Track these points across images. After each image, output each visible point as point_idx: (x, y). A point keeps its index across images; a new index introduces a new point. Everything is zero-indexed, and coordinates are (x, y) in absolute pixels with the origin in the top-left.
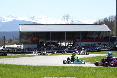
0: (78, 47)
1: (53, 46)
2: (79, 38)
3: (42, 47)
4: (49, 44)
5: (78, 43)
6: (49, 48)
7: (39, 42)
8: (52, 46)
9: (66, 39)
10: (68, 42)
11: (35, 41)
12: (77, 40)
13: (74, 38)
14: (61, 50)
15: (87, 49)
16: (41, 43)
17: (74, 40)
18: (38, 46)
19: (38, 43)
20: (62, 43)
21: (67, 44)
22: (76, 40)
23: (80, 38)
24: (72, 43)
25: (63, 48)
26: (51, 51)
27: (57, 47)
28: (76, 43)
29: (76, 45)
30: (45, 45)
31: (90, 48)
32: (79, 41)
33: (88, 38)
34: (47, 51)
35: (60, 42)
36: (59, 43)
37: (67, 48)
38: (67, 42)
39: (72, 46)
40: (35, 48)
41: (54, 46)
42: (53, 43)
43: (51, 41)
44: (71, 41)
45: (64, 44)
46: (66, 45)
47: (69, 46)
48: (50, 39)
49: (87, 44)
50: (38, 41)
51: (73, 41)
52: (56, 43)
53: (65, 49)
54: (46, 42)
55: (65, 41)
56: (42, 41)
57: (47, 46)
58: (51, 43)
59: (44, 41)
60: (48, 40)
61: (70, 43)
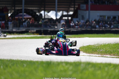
1: (27, 18)
3: (3, 22)
4: (18, 13)
5: (85, 12)
6: (18, 22)
8: (25, 17)
9: (56, 3)
12: (82, 5)
14: (46, 29)
15: (105, 27)
17: (74, 5)
20: (48, 12)
21: (60, 14)
22: (79, 5)
23: (90, 3)
24: (71, 13)
26: (24, 30)
27: (36, 22)
28: (80, 12)
29: (80, 16)
30: (9, 15)
31: (110, 25)
32: (87, 9)
33: (106, 2)
34: (14, 30)
35: (45, 10)
36: (42, 12)
37: (60, 22)
38: (59, 11)
39: (71, 20)
41: (30, 19)
42: (28, 12)
43: (23, 7)
44: (69, 8)
45: (52, 15)
46: (58, 17)
49: (104, 16)
51: (74, 8)
52: (35, 11)
53: (54, 25)
54: (13, 8)
55: (55, 7)
56: (2, 5)
57: (14, 18)
58: (23, 11)
59: (9, 7)
60: (16, 6)
61: (66, 12)
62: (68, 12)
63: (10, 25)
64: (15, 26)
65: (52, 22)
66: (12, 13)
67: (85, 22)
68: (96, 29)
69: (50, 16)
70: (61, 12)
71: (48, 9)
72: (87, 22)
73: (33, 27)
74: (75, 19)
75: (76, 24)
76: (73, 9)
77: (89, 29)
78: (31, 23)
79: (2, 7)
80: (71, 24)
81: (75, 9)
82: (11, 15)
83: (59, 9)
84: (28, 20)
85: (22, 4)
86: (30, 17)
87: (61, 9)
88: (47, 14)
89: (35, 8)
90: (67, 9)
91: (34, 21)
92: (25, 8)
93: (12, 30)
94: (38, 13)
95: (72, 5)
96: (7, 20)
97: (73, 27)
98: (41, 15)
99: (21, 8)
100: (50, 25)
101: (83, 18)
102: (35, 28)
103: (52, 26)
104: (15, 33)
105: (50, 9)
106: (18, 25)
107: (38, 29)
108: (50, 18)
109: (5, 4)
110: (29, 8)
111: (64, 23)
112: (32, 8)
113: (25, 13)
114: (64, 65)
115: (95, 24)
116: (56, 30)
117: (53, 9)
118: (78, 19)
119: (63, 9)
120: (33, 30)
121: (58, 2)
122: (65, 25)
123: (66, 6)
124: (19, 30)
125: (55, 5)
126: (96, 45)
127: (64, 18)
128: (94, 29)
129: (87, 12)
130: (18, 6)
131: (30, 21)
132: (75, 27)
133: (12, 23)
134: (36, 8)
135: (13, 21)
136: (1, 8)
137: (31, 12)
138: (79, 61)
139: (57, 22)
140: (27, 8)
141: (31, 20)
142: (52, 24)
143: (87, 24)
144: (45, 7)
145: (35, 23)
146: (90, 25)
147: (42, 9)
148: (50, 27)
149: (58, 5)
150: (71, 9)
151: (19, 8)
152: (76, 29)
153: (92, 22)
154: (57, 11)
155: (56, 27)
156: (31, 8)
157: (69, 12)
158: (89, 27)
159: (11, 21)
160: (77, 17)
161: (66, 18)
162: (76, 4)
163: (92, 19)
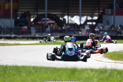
0: (107, 26)
1: (50, 24)
2: (111, 7)
3: (26, 27)
4: (40, 18)
5: (110, 17)
6: (41, 27)
7: (19, 13)
9: (80, 8)
10: (87, 15)
11: (9, 10)
12: (106, 10)
13: (99, 7)
16: (23, 16)
17: (99, 10)
18: (16, 23)
19: (15, 16)
20: (72, 17)
21: (84, 19)
22: (104, 10)
23: (115, 7)
24: (96, 18)
25: (75, 28)
27: (60, 28)
28: (104, 17)
29: (105, 22)
30: (32, 20)
32: (112, 14)
34: (37, 36)
35: (68, 15)
36: (66, 17)
37: (84, 28)
38: (83, 15)
39: (96, 25)
40: (9, 27)
41: (53, 24)
42: (51, 17)
43: (46, 12)
44: (93, 13)
45: (76, 20)
46: (82, 23)
47: (90, 25)
48: (45, 6)
50: (16, 10)
51: (99, 12)
52: (58, 16)
53: (78, 31)
54: (36, 13)
55: (79, 12)
56: (25, 10)
57: (36, 23)
58: (46, 16)
59: (31, 11)
60: (39, 10)
61: (91, 17)
62: (92, 17)
63: (33, 30)
64: (38, 31)
65: (76, 27)
66: (34, 18)
67: (110, 27)
68: (122, 35)
69: (73, 21)
70: (85, 17)
71: (71, 13)
72: (112, 27)
73: (56, 33)
74: (99, 25)
75: (101, 30)
76: (97, 14)
77: (114, 35)
78: (54, 28)
79: (25, 12)
80: (96, 29)
81: (100, 14)
82: (34, 20)
83: (83, 14)
84: (52, 25)
85: (44, 9)
86: (53, 22)
87: (85, 14)
88: (71, 19)
89: (58, 13)
90: (91, 14)
91: (57, 27)
92: (48, 13)
93: (35, 36)
94: (61, 18)
95: (97, 10)
96: (29, 26)
97: (98, 32)
98: (65, 20)
99: (44, 13)
100: (74, 31)
101: (108, 23)
102: (58, 34)
103: (76, 32)
104: (38, 39)
105: (73, 13)
106: (41, 30)
107: (61, 35)
108: (74, 23)
109: (28, 9)
110: (52, 13)
111: (89, 28)
112: (56, 13)
113: (48, 18)
114: (89, 72)
115: (121, 30)
116: (80, 35)
117: (77, 14)
118: (102, 24)
119: (87, 14)
120: (56, 36)
121: (82, 7)
122: (90, 30)
123: (90, 11)
124: (42, 35)
125: (79, 10)
126: (122, 51)
127: (88, 23)
128: (119, 35)
129: (113, 17)
130: (41, 10)
131: (53, 26)
132: (100, 33)
133: (34, 28)
134: (60, 13)
135: (36, 27)
136: (23, 13)
137: (54, 17)
138: (105, 68)
139: (81, 28)
140: (50, 13)
141: (55, 25)
142: (76, 29)
143: (112, 29)
144: (68, 12)
145: (58, 28)
146: (116, 31)
147: (66, 13)
148: (74, 32)
149: (82, 10)
150: (95, 14)
151: (42, 13)
152: (101, 34)
153: (118, 28)
154: (81, 16)
155: (80, 33)
156: (54, 13)
157: (94, 17)
158: (114, 33)
159: (34, 26)
160: (102, 22)
161: (91, 23)
162: (101, 8)
163: (118, 25)
